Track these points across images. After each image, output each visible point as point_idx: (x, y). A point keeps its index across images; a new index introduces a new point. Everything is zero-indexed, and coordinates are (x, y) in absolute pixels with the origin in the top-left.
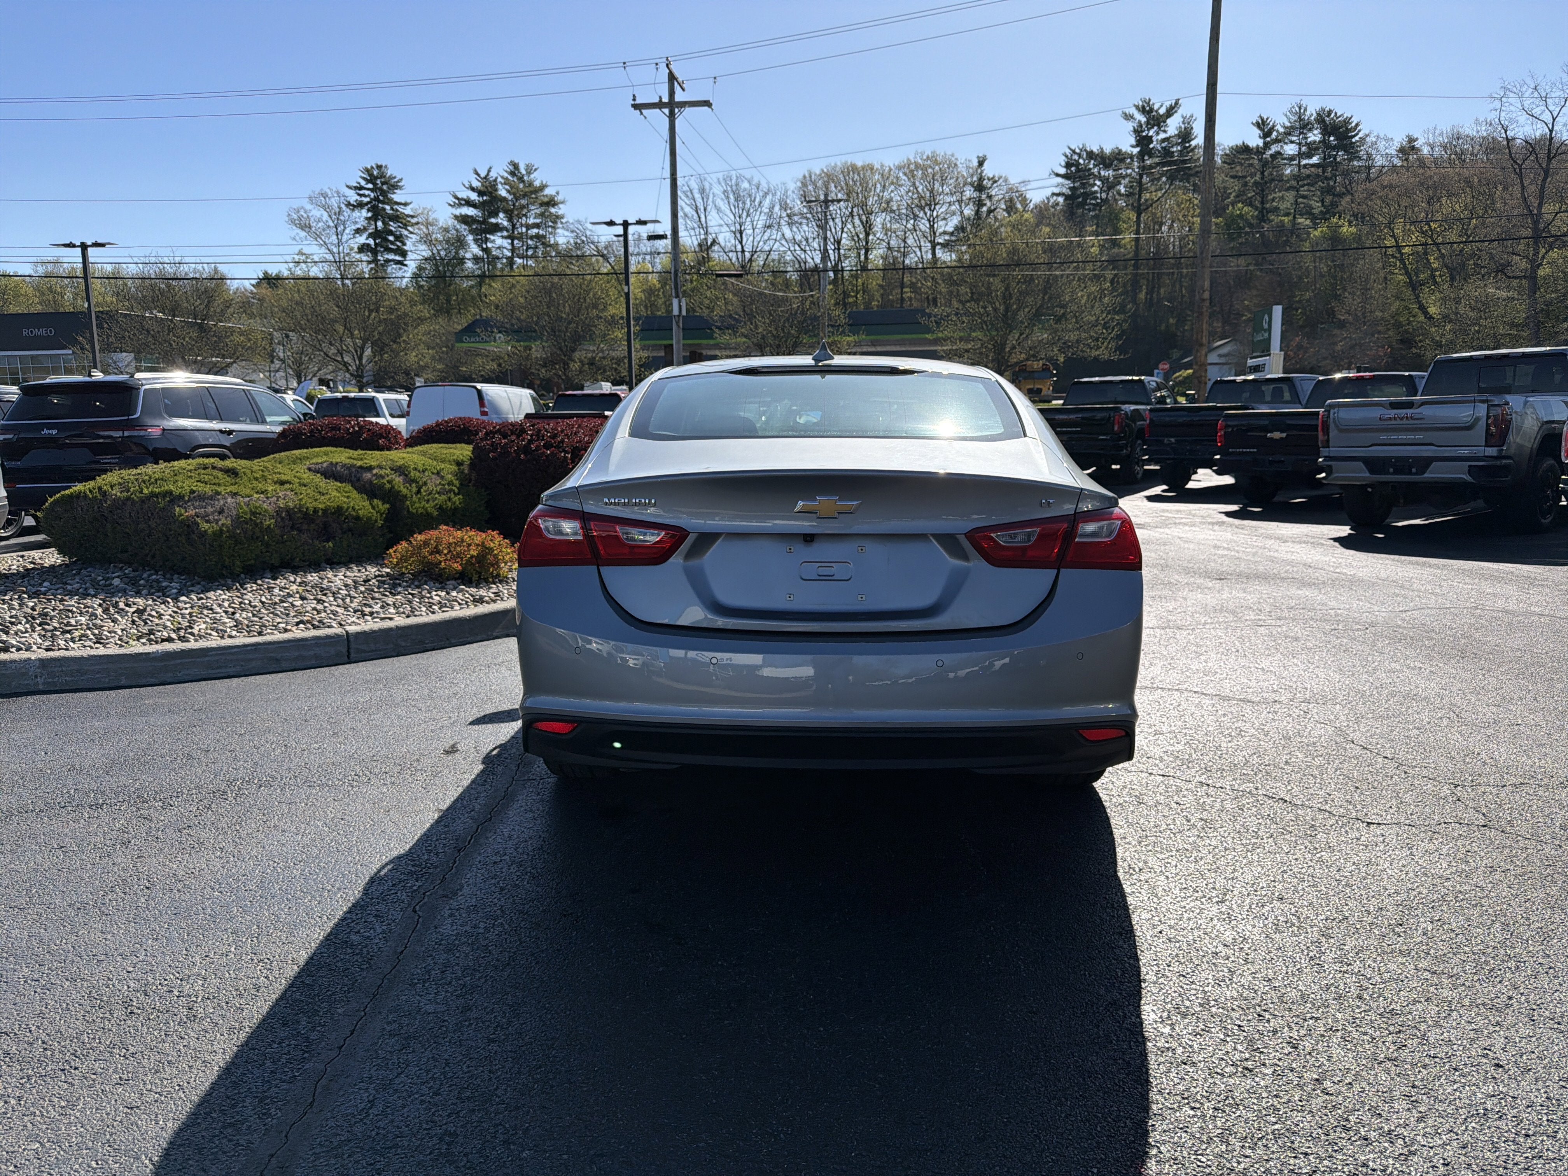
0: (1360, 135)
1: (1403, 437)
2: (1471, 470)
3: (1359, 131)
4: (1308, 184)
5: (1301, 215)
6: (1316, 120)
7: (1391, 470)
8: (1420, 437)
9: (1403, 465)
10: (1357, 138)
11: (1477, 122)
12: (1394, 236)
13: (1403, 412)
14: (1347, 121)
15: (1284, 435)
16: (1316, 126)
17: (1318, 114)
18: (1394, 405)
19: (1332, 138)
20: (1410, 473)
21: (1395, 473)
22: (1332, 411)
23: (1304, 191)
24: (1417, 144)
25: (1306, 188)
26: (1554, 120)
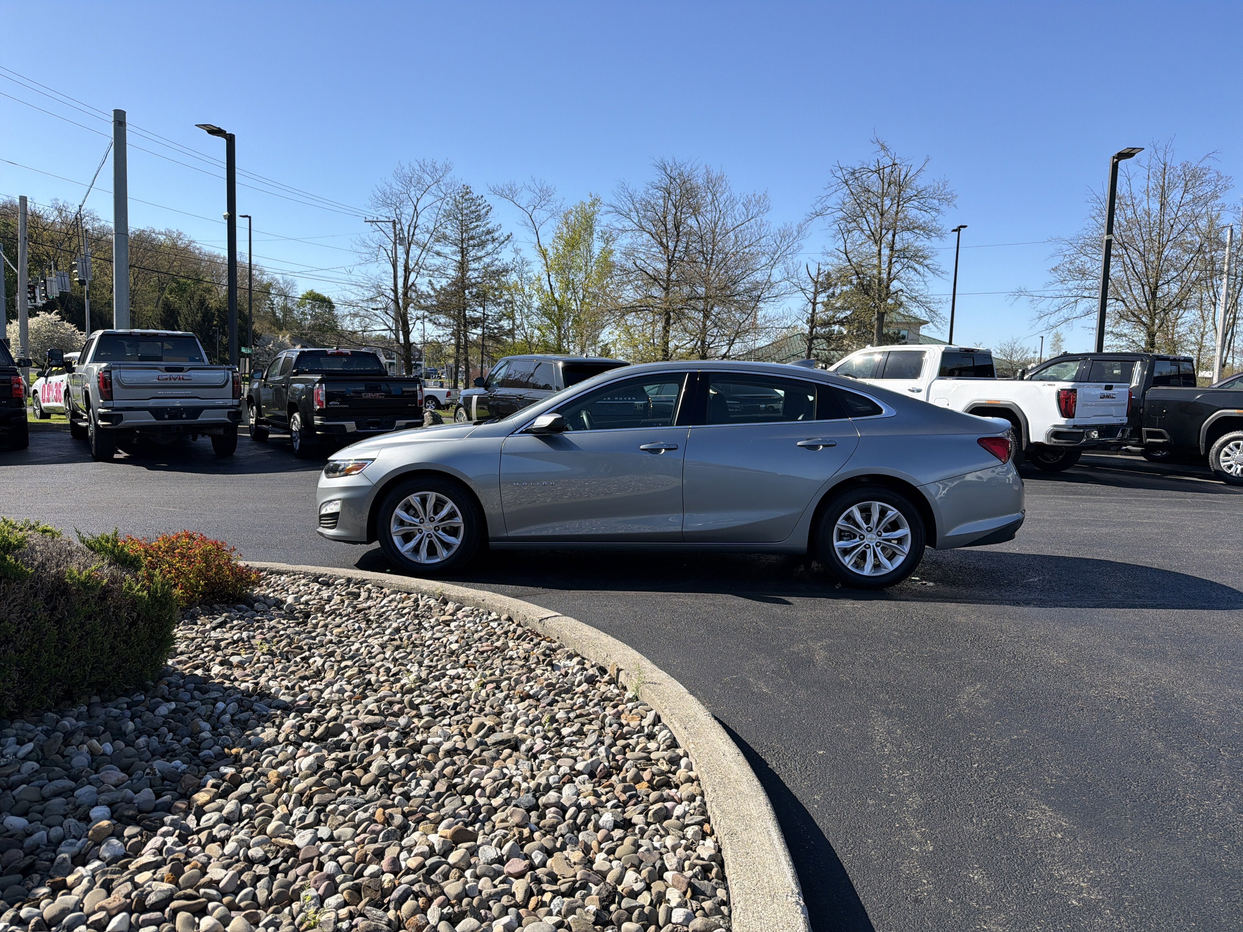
1: (176, 392)
2: (229, 415)
7: (167, 416)
8: (189, 392)
9: (175, 413)
13: (175, 374)
18: (168, 369)
20: (182, 418)
21: (169, 419)
22: (113, 372)
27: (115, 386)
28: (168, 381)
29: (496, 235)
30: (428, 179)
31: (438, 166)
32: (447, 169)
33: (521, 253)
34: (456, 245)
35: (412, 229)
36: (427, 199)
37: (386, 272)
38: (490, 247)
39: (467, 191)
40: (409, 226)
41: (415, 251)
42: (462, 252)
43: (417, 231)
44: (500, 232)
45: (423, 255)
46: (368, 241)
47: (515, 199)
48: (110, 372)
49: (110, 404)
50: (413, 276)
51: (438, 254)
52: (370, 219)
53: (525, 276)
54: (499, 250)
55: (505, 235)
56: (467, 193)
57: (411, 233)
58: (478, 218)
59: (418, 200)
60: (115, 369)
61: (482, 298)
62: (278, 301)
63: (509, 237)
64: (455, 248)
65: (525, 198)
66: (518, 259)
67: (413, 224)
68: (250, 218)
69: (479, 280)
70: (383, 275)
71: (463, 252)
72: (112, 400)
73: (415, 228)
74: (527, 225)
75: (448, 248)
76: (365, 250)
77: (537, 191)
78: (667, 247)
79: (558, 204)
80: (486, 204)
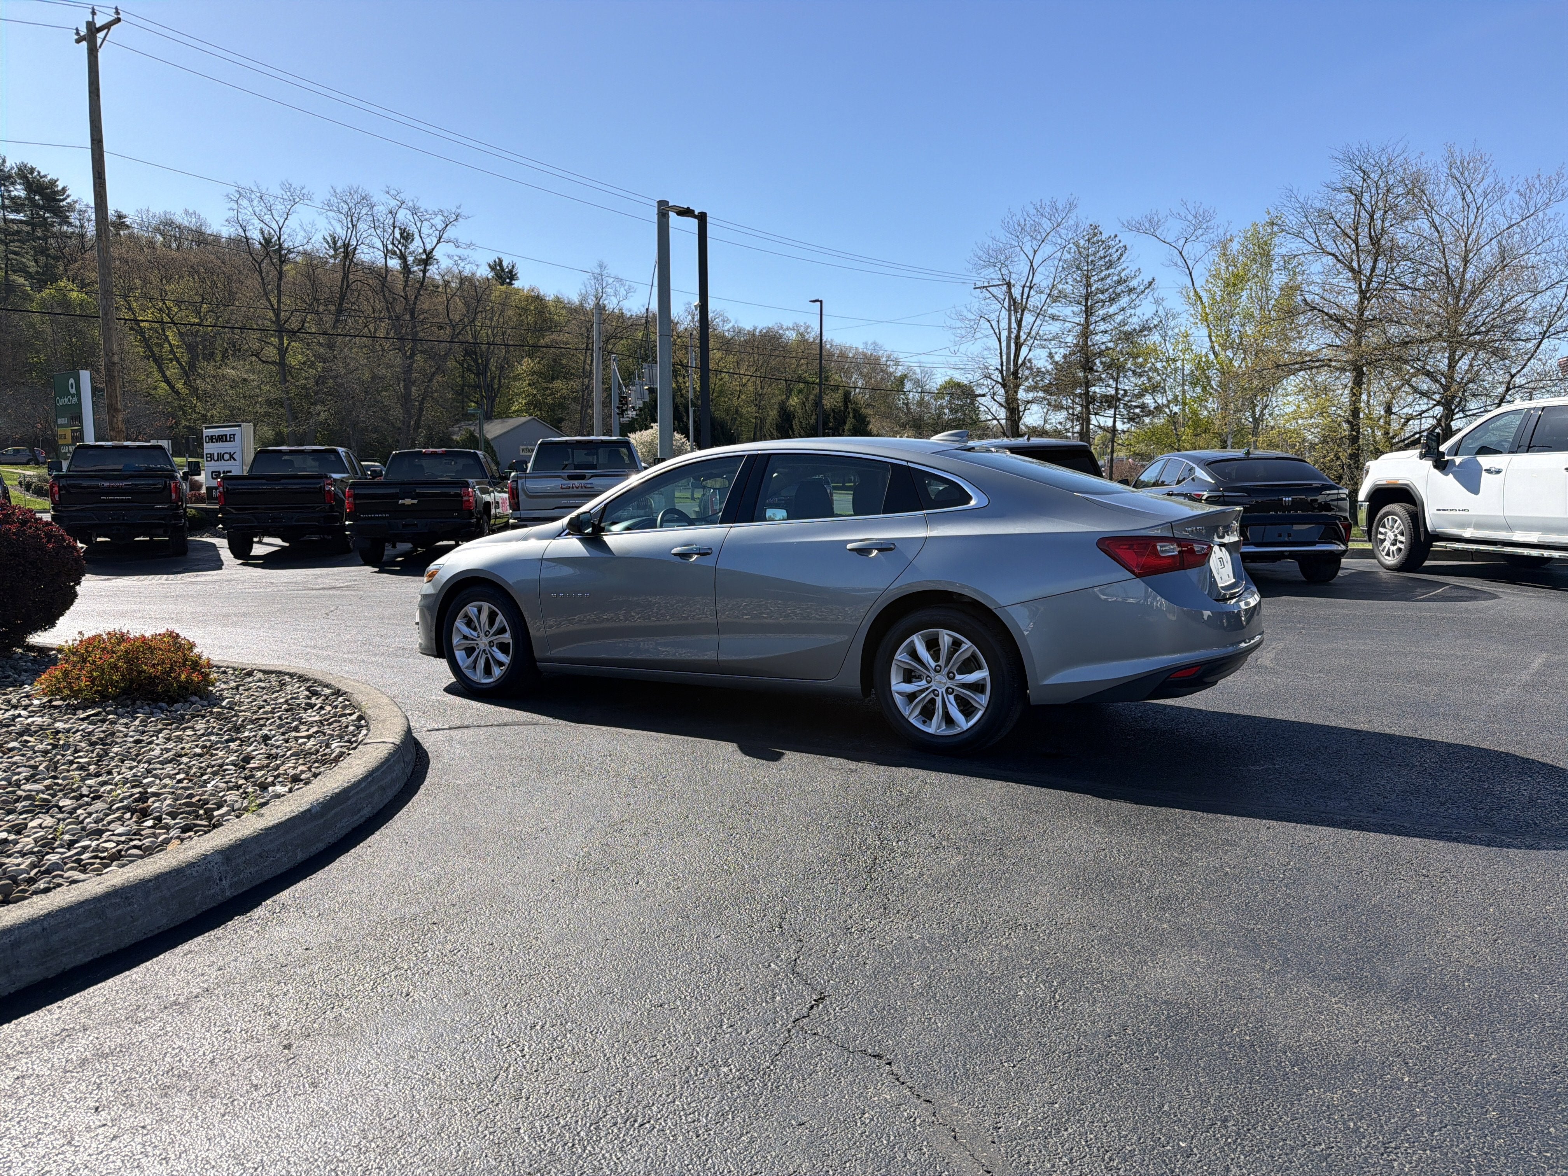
0: (68, 200)
3: (68, 196)
4: (18, 241)
5: (14, 271)
6: (17, 174)
10: (64, 203)
11: (186, 212)
12: (130, 309)
13: (577, 483)
14: (53, 183)
15: (415, 501)
16: (18, 181)
17: (20, 169)
18: (571, 477)
19: (37, 197)
22: (520, 482)
23: (14, 247)
24: (128, 221)
25: (16, 244)
26: (280, 229)
27: (522, 497)
28: (571, 490)
29: (1133, 283)
30: (1047, 225)
31: (1060, 206)
32: (1071, 207)
33: (1164, 303)
34: (1079, 303)
35: (1027, 290)
36: (1047, 249)
37: (988, 349)
38: (1124, 301)
39: (1095, 230)
40: (1024, 287)
41: (1028, 318)
42: (1086, 312)
43: (1032, 293)
44: (1139, 279)
45: (1038, 322)
46: (965, 313)
47: (1158, 233)
48: (517, 481)
49: (517, 514)
50: (1024, 351)
51: (1054, 318)
52: (979, 284)
53: (1170, 333)
54: (1137, 302)
55: (1146, 282)
56: (1095, 235)
57: (1025, 296)
58: (1110, 265)
59: (1035, 252)
60: (521, 478)
61: (1116, 368)
62: (914, 397)
63: (1150, 284)
64: (1076, 308)
65: (1172, 229)
66: (1161, 313)
67: (1028, 284)
68: (821, 302)
69: (1110, 345)
70: (986, 353)
71: (1088, 312)
72: (519, 510)
73: (1031, 288)
74: (1176, 264)
75: (1070, 308)
76: (959, 324)
77: (1190, 217)
78: (1360, 272)
79: (1221, 231)
80: (1121, 245)
